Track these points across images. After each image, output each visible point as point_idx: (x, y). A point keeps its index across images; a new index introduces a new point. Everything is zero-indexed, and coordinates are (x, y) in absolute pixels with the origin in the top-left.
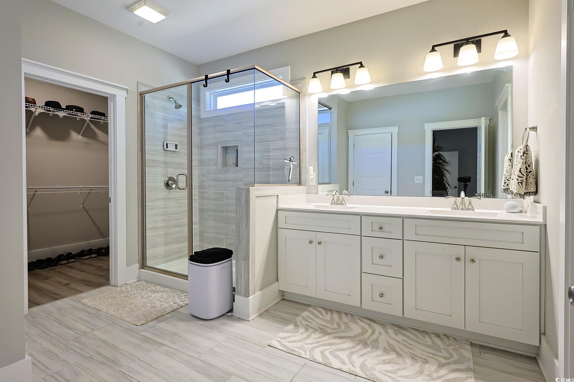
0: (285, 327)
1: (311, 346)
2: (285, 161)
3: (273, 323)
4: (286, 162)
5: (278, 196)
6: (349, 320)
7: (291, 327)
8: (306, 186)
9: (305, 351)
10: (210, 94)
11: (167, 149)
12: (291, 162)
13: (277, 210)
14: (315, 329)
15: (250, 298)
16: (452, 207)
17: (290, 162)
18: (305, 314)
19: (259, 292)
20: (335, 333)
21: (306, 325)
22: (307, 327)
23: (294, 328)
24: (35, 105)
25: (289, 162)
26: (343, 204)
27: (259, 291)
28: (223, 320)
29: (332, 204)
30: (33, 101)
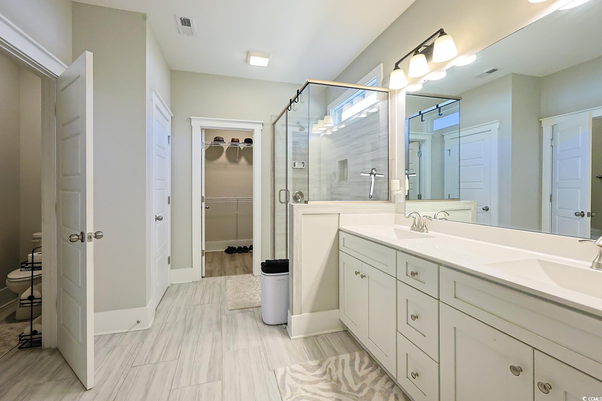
0: (309, 360)
1: (304, 393)
2: (362, 174)
3: (306, 350)
4: (362, 176)
5: (340, 214)
6: (383, 389)
7: (313, 363)
8: (395, 203)
9: (292, 395)
10: (335, 111)
11: (294, 167)
12: (373, 176)
13: (339, 230)
14: (332, 379)
15: (293, 316)
16: (594, 262)
17: (371, 175)
18: (346, 357)
19: (308, 314)
20: (345, 395)
21: (330, 369)
22: (328, 372)
23: (315, 366)
24: (239, 143)
25: (369, 175)
26: (423, 231)
27: (309, 312)
28: (275, 330)
29: (413, 229)
30: (237, 140)
